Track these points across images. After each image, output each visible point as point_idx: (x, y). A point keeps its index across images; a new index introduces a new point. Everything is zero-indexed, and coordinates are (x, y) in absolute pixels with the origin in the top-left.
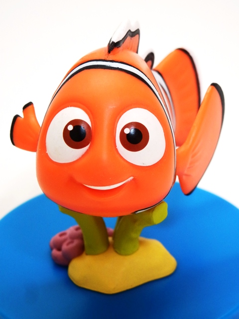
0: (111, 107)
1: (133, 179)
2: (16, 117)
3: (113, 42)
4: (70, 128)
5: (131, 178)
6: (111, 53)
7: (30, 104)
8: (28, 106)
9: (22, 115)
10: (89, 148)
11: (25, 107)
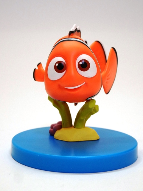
0: (73, 54)
1: (85, 84)
2: (35, 70)
3: (71, 31)
4: (57, 65)
5: (85, 83)
6: (71, 35)
7: (40, 63)
8: (39, 64)
9: (37, 68)
10: (66, 72)
11: (38, 65)
